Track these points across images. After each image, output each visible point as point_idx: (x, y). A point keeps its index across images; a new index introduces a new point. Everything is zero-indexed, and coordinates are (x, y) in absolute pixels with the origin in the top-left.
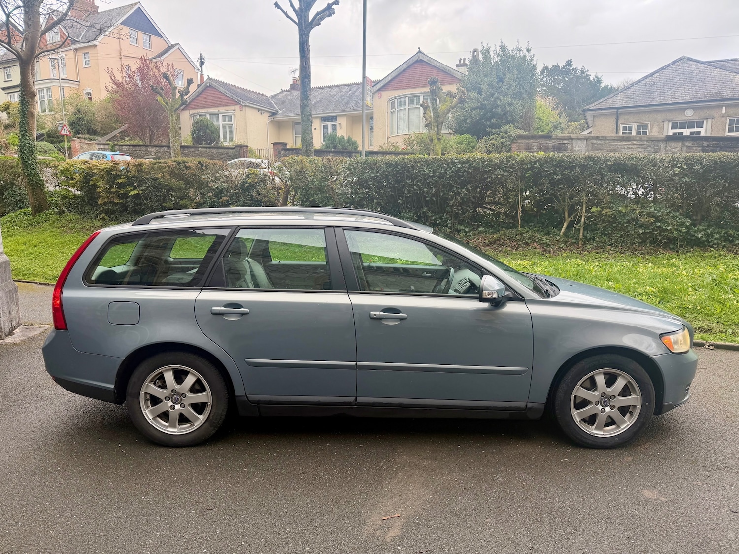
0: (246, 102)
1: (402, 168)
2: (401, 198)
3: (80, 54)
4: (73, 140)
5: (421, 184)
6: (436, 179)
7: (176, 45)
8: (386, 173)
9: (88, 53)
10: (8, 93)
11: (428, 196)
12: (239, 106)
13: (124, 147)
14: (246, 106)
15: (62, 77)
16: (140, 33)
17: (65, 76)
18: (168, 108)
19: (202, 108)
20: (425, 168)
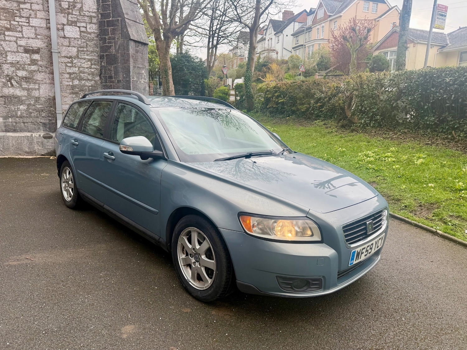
0: (418, 40)
1: (430, 77)
2: (427, 104)
3: (333, 23)
4: (315, 75)
5: (443, 92)
6: (456, 86)
7: (394, 7)
8: (417, 83)
9: (337, 21)
10: (295, 50)
11: (448, 102)
12: (413, 44)
13: (330, 77)
14: (418, 43)
15: (321, 38)
16: (371, 3)
17: (323, 37)
18: (351, 49)
19: (388, 48)
20: (448, 77)
